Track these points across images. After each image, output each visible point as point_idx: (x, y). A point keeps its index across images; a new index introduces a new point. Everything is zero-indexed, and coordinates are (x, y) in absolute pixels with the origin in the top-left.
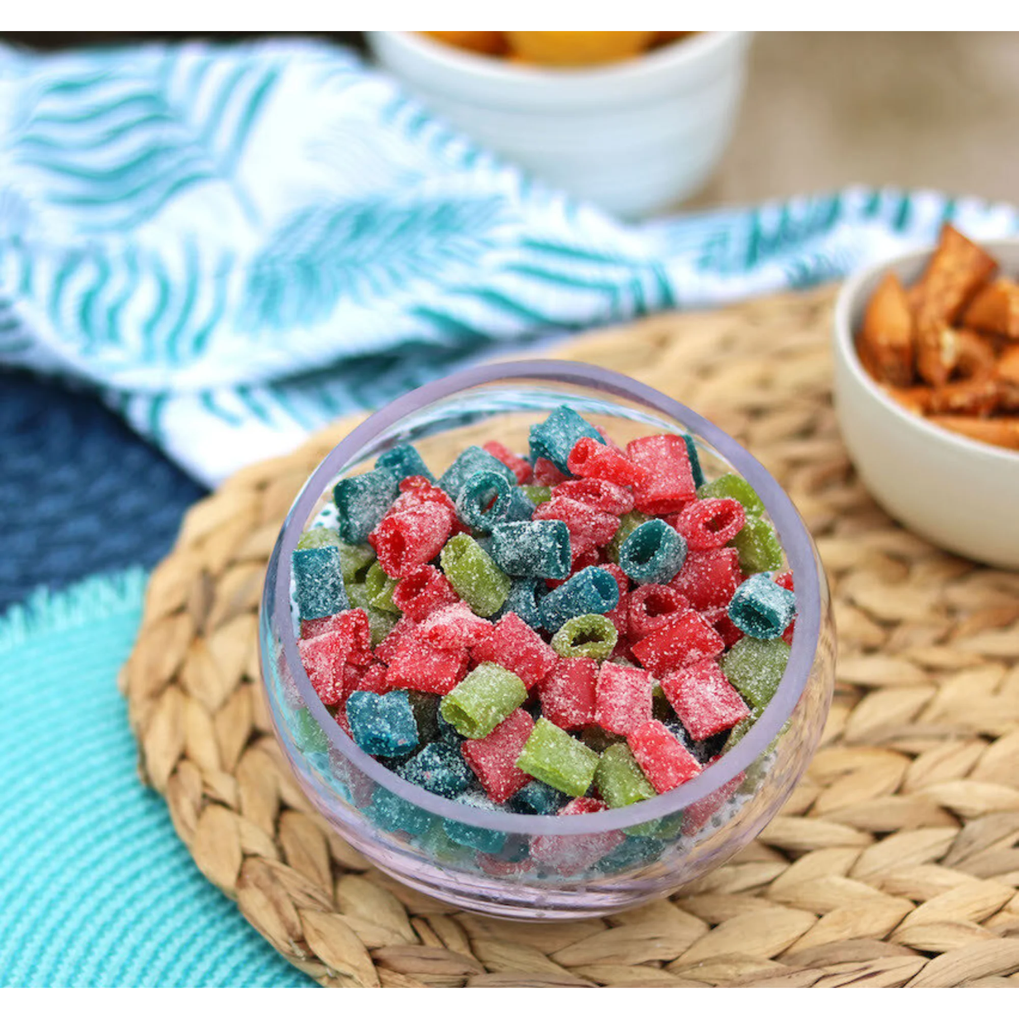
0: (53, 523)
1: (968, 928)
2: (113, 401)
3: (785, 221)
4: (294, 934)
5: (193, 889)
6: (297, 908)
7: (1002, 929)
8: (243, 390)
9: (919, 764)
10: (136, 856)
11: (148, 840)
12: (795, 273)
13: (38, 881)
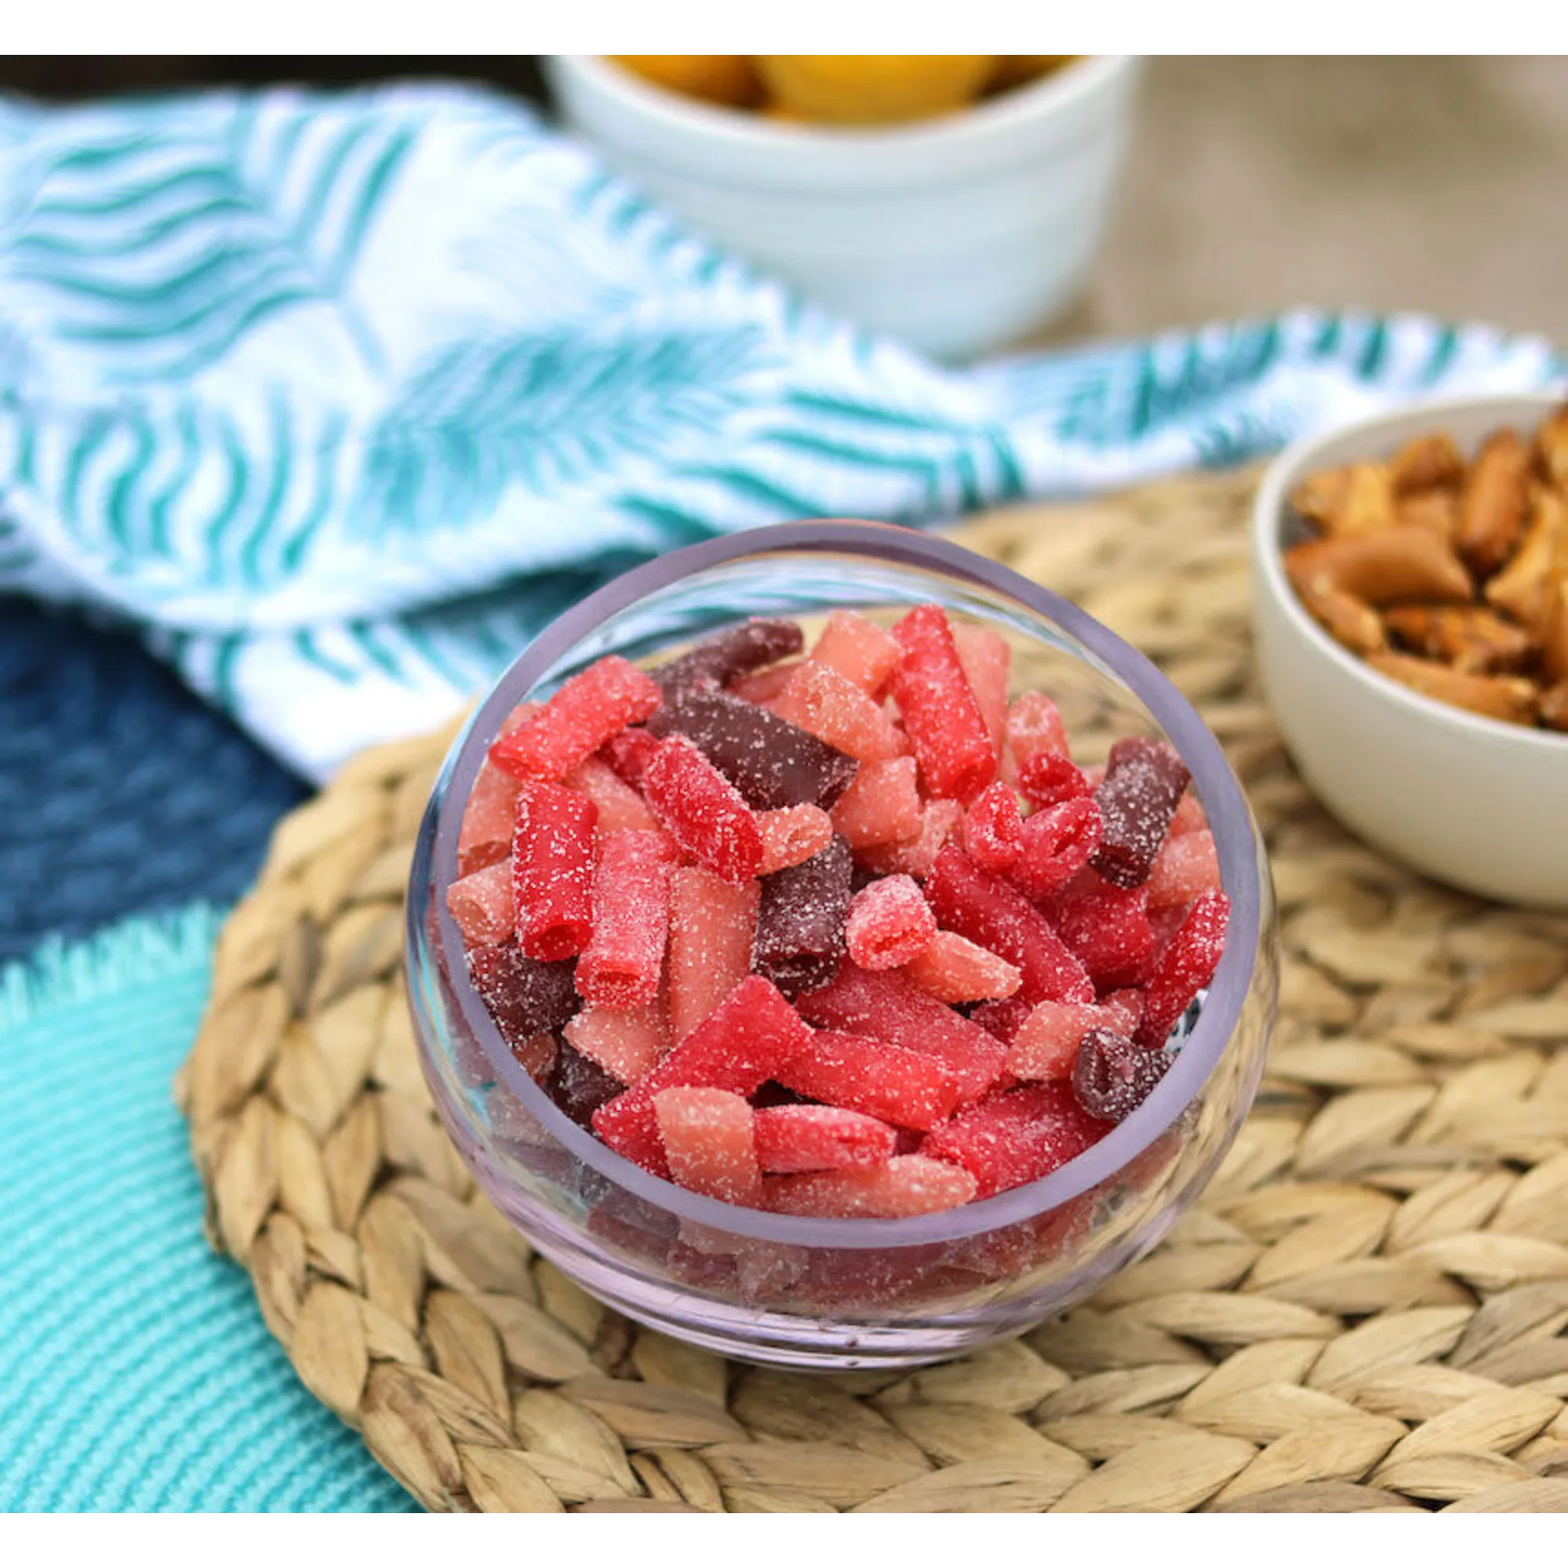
0: (70, 835)
1: (1490, 1462)
2: (160, 646)
3: (1192, 363)
4: (450, 1481)
5: (286, 1403)
6: (454, 1441)
7: (1542, 1464)
8: (360, 627)
9: (1412, 1206)
10: (199, 1351)
11: (219, 1326)
12: (1209, 442)
13: (49, 1391)
